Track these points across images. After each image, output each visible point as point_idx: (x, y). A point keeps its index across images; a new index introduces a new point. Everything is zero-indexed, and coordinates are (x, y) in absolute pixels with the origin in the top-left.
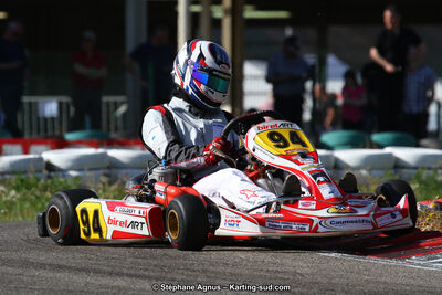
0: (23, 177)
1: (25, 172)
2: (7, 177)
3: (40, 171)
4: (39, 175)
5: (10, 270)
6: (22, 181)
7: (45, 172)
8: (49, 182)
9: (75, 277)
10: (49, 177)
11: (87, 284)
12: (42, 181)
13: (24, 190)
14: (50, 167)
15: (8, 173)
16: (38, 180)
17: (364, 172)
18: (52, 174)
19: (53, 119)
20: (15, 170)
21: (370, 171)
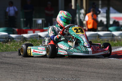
0: (33, 39)
1: (33, 38)
2: (29, 39)
3: (37, 38)
4: (37, 39)
5: (31, 63)
6: (33, 40)
7: (39, 38)
8: (40, 40)
9: (47, 65)
10: (40, 39)
11: (50, 67)
12: (38, 40)
13: (33, 42)
14: (40, 37)
15: (29, 38)
16: (37, 40)
17: (120, 37)
18: (41, 38)
19: (40, 24)
20: (31, 37)
21: (121, 37)
